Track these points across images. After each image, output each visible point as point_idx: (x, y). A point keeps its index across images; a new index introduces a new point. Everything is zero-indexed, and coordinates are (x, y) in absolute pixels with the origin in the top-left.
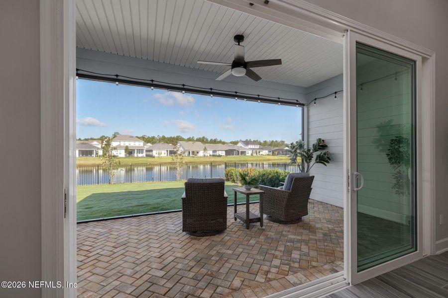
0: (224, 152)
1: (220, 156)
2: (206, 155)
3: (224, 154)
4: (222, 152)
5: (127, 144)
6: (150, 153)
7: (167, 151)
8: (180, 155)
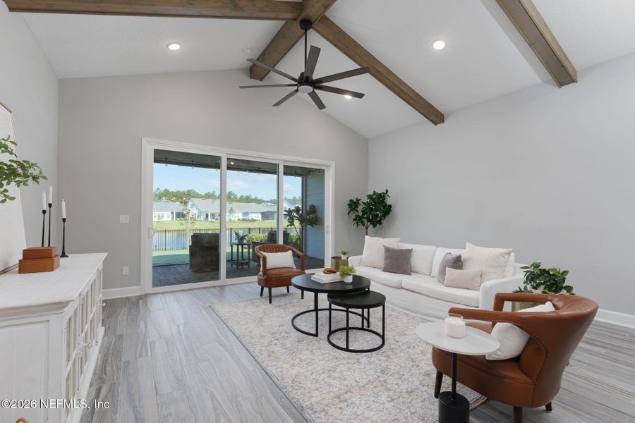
0: (260, 215)
1: (253, 221)
2: (233, 219)
3: (260, 218)
4: (257, 215)
7: (172, 213)
8: (193, 219)
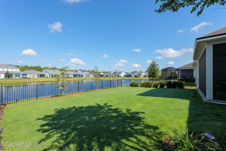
0: (73, 76)
1: (71, 77)
3: (73, 77)
5: (5, 70)
6: (25, 76)
7: (38, 75)
8: (47, 77)
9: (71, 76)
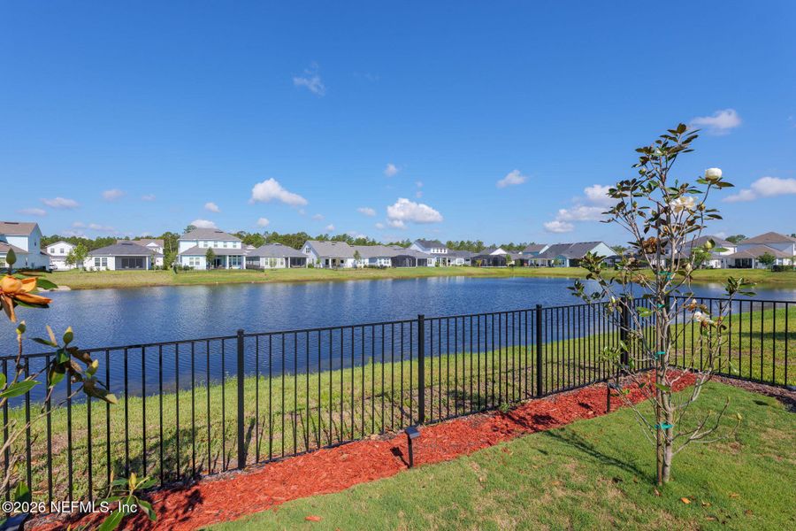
0: (390, 261)
1: (383, 268)
2: (359, 265)
3: (390, 264)
4: (386, 260)
5: (211, 244)
6: (255, 263)
7: (287, 259)
8: (310, 266)
9: (383, 261)
